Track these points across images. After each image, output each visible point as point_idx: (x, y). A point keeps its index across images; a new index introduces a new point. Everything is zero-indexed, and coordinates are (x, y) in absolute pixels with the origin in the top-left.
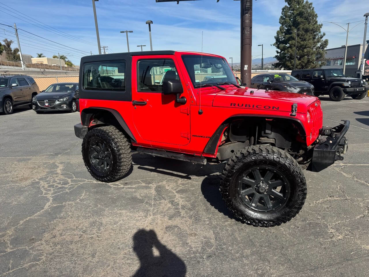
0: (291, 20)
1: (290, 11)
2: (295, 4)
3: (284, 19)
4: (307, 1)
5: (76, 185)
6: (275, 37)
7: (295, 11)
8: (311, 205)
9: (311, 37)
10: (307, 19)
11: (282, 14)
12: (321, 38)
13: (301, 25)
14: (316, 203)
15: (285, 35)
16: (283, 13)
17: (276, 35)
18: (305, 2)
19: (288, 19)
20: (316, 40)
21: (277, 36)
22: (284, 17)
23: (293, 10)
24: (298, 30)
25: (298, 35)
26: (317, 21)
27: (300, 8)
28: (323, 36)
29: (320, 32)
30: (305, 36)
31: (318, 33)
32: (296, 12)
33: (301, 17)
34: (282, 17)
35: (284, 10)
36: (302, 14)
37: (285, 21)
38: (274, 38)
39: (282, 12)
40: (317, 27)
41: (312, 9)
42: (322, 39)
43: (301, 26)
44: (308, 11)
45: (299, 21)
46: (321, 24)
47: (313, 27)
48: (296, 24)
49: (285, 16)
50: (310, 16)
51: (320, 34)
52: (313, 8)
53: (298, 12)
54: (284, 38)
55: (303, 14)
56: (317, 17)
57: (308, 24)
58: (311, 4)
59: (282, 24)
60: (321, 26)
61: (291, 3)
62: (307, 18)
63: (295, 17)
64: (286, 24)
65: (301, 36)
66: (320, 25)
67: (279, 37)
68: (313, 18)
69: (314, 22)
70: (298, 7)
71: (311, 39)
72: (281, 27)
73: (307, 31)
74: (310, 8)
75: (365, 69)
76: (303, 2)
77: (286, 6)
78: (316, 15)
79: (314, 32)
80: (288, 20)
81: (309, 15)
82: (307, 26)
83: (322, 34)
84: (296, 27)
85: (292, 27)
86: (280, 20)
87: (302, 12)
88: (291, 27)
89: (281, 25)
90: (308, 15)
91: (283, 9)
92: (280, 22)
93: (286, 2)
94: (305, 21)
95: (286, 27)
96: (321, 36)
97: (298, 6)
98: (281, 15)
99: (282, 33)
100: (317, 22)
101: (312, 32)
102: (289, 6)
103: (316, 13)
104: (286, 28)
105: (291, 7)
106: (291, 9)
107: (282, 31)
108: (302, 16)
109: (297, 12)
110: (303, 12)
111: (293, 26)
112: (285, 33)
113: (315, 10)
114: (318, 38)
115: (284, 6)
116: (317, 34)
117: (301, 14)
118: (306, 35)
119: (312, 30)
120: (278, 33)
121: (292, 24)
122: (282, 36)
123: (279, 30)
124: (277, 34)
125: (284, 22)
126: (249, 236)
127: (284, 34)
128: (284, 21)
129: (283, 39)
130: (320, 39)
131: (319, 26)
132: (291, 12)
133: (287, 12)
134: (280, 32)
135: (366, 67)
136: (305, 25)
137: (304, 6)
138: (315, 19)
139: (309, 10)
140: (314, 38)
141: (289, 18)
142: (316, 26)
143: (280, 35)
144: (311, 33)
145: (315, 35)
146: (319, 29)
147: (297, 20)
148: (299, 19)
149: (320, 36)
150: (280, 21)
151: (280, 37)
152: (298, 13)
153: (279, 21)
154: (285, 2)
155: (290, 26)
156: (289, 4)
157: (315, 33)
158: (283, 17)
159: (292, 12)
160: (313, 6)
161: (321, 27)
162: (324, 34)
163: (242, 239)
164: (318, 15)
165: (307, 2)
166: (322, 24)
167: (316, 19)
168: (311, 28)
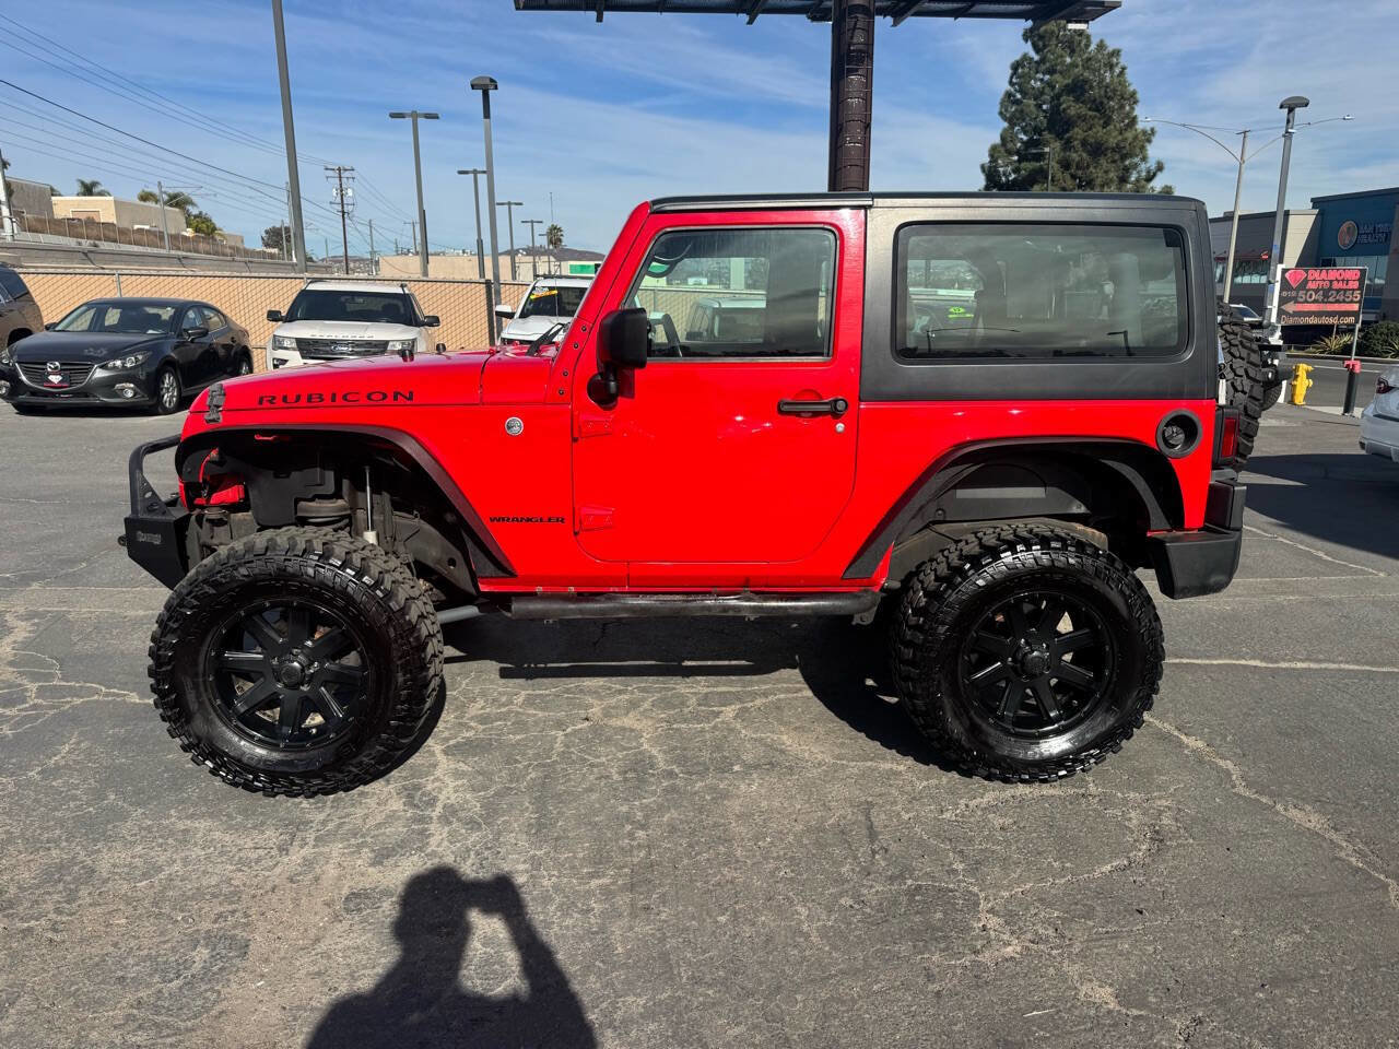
0: (1045, 107)
1: (1040, 76)
2: (1059, 51)
3: (1017, 102)
4: (1102, 41)
5: (52, 707)
6: (983, 167)
7: (1057, 77)
8: (947, 815)
9: (1111, 175)
10: (1098, 107)
11: (1011, 83)
12: (1150, 178)
13: (1076, 129)
14: (967, 806)
15: (1019, 161)
16: (1014, 80)
17: (986, 159)
18: (1093, 47)
19: (1032, 102)
20: (1129, 186)
21: (990, 162)
22: (1019, 96)
23: (1051, 71)
24: (1067, 146)
25: (1065, 165)
26: (1135, 118)
27: (1077, 66)
28: (1155, 175)
29: (1144, 159)
30: (1091, 169)
31: (1136, 160)
32: (1060, 81)
33: (1077, 100)
34: (1009, 95)
35: (1020, 71)
36: (1082, 87)
37: (1022, 111)
38: (979, 170)
39: (1011, 78)
40: (1136, 138)
41: (1117, 70)
42: (1152, 184)
43: (1077, 133)
44: (1103, 80)
45: (1072, 112)
46: (1148, 129)
47: (1120, 138)
48: (1059, 124)
49: (1020, 91)
50: (1110, 98)
51: (1143, 166)
52: (1124, 69)
53: (1070, 81)
54: (1014, 171)
55: (1087, 87)
56: (1136, 102)
57: (1104, 128)
58: (1116, 53)
59: (1012, 121)
60: (1148, 136)
61: (1045, 46)
62: (1102, 103)
63: (1057, 97)
64: (1024, 120)
65: (1078, 168)
66: (1144, 132)
67: (995, 167)
68: (1122, 107)
69: (1127, 121)
70: (1068, 60)
71: (1111, 180)
72: (1005, 130)
73: (1097, 150)
74: (1111, 67)
75: (1282, 301)
76: (1087, 46)
77: (1025, 57)
78: (1134, 94)
79: (1124, 157)
80: (1033, 109)
81: (1106, 91)
82: (1098, 132)
83: (1152, 164)
84: (1059, 136)
85: (1047, 135)
86: (1002, 104)
87: (1083, 80)
88: (1040, 135)
89: (1006, 125)
90: (1102, 92)
91: (1015, 67)
92: (1001, 113)
93: (1026, 41)
94: (1090, 113)
95: (1025, 133)
96: (1149, 172)
97: (1071, 58)
98: (1008, 87)
99: (1010, 153)
100: (1134, 121)
101: (1117, 157)
102: (1036, 58)
103: (1131, 89)
104: (1025, 138)
105: (1043, 61)
106: (1043, 67)
107: (1010, 145)
108: (1082, 94)
109: (1066, 82)
110: (1086, 81)
111: (1050, 133)
112: (1018, 152)
113: (1129, 76)
114: (1138, 180)
115: (1018, 57)
116: (1136, 166)
117: (1077, 89)
118: (1095, 167)
119: (1118, 149)
120: (993, 151)
121: (1045, 121)
122: (1007, 165)
123: (997, 140)
124: (991, 156)
125: (1018, 115)
126: (663, 940)
127: (1016, 158)
128: (1016, 110)
129: (1013, 176)
130: (1143, 182)
131: (1141, 137)
132: (1042, 80)
133: (1026, 77)
134: (1002, 150)
135: (1285, 294)
136: (1090, 129)
137: (1089, 59)
138: (1127, 108)
139: (1107, 74)
140: (1123, 180)
141: (1035, 100)
142: (1129, 135)
143: (1000, 162)
144: (1114, 162)
145: (1127, 170)
146: (1143, 148)
147: (1064, 109)
148: (1072, 107)
149: (1144, 174)
150: (1002, 107)
151: (1001, 169)
152: (1067, 86)
153: (997, 108)
154: (1022, 42)
155: (1037, 131)
156: (1037, 49)
157: (1127, 163)
158: (1014, 96)
159: (1047, 77)
160: (1123, 61)
161: (1149, 141)
162: (1160, 168)
163: (632, 950)
164: (1139, 96)
165: (1101, 46)
166: (1152, 130)
167: (1133, 109)
168: (1112, 142)
